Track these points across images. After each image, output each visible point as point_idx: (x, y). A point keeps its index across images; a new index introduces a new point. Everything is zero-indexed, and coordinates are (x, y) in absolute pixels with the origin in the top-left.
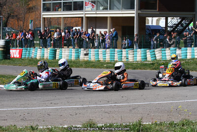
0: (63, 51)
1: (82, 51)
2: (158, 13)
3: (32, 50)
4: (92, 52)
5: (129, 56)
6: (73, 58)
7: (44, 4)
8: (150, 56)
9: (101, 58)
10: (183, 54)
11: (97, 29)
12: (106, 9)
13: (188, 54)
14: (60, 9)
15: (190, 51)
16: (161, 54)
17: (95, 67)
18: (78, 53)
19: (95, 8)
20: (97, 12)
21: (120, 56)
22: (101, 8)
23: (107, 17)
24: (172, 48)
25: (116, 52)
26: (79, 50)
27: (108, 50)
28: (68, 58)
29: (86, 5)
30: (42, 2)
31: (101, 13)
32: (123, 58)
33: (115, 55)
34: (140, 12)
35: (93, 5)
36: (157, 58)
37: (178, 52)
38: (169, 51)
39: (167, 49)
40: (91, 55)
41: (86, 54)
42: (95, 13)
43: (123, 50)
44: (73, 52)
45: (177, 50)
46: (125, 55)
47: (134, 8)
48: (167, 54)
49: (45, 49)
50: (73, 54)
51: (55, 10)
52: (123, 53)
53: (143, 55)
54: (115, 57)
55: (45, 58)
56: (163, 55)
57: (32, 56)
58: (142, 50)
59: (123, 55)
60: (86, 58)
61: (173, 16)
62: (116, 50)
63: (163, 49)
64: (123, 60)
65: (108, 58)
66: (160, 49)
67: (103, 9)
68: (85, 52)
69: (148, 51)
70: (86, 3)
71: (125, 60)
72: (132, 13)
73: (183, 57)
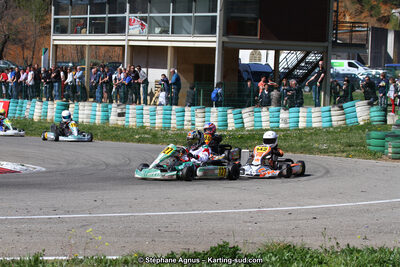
0: (81, 108)
1: (114, 109)
2: (260, 42)
3: (27, 104)
4: (130, 111)
5: (197, 120)
6: (98, 121)
7: (56, 20)
8: (232, 120)
9: (147, 123)
10: (291, 120)
11: (150, 70)
12: (165, 32)
13: (300, 119)
14: (84, 30)
15: (305, 114)
16: (252, 118)
17: (118, 140)
18: (107, 111)
19: (146, 30)
20: (150, 38)
21: (181, 118)
22: (157, 30)
23: (167, 47)
24: (273, 108)
25: (173, 112)
26: (109, 106)
27: (159, 108)
28: (88, 120)
29: (130, 24)
30: (53, 17)
31: (158, 40)
32: (185, 123)
33: (172, 117)
34: (225, 39)
35: (142, 24)
36: (246, 125)
37: (284, 114)
38: (267, 113)
39: (264, 109)
40: (130, 116)
41: (121, 115)
42: (145, 38)
43: (187, 109)
44: (97, 109)
45: (282, 111)
46: (190, 118)
47: (215, 33)
48: (263, 119)
49: (50, 103)
50: (98, 113)
51: (76, 32)
52: (186, 114)
53: (220, 118)
54: (172, 121)
55: (49, 118)
56: (257, 119)
57: (26, 114)
58: (220, 109)
59: (186, 118)
60: (121, 122)
61: (290, 49)
62: (174, 107)
63: (256, 109)
64: (185, 127)
65: (159, 122)
66: (250, 109)
67: (161, 33)
68: (119, 111)
69: (230, 111)
70: (130, 20)
71: (190, 127)
72: (211, 41)
73: (291, 125)
